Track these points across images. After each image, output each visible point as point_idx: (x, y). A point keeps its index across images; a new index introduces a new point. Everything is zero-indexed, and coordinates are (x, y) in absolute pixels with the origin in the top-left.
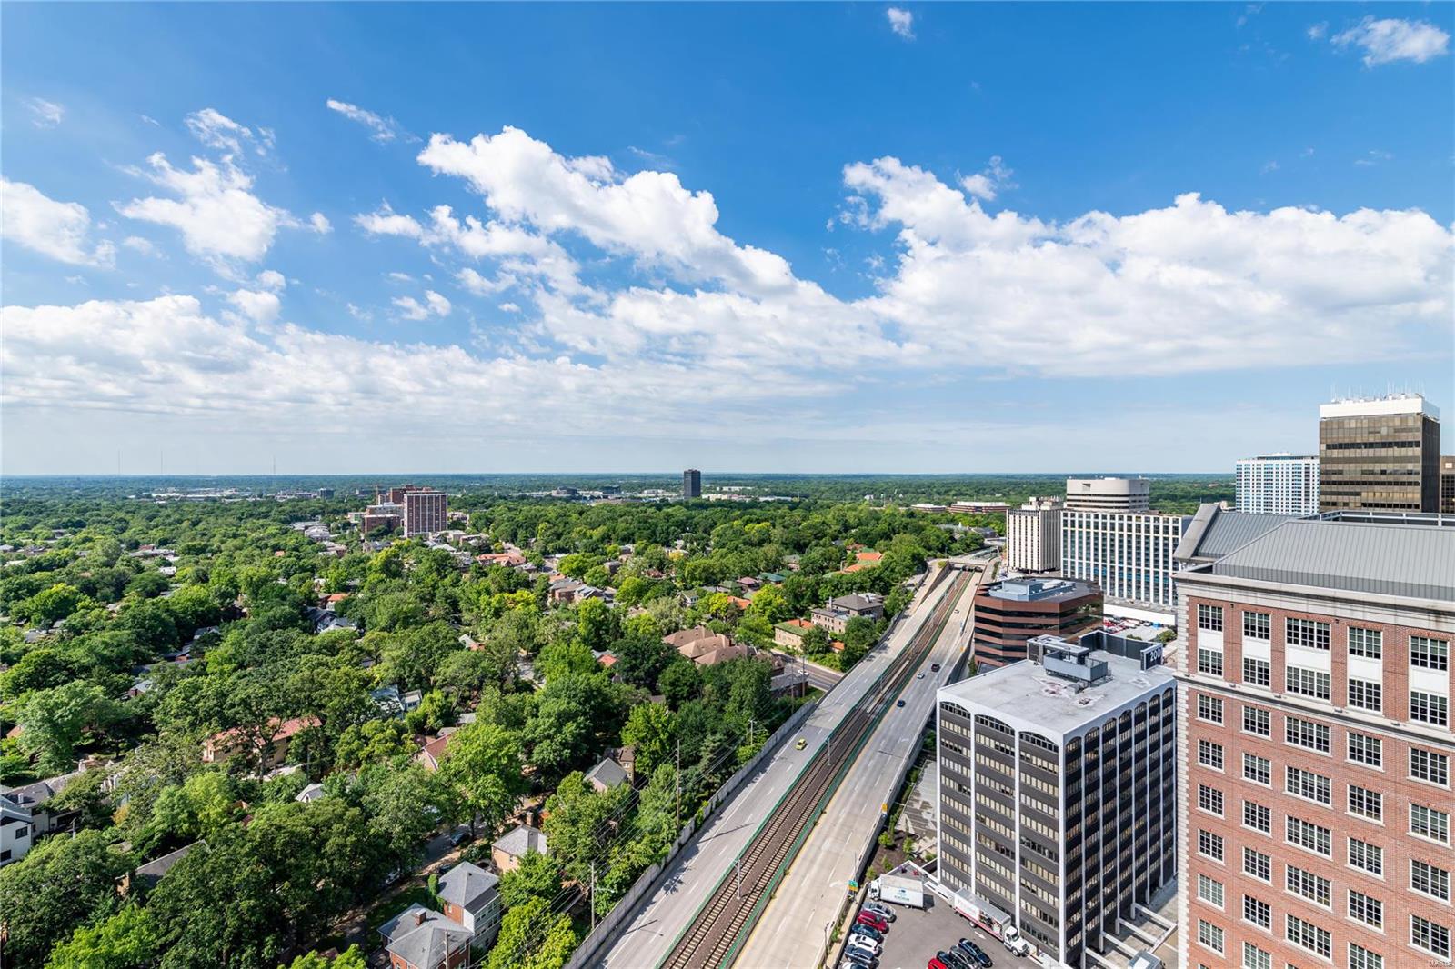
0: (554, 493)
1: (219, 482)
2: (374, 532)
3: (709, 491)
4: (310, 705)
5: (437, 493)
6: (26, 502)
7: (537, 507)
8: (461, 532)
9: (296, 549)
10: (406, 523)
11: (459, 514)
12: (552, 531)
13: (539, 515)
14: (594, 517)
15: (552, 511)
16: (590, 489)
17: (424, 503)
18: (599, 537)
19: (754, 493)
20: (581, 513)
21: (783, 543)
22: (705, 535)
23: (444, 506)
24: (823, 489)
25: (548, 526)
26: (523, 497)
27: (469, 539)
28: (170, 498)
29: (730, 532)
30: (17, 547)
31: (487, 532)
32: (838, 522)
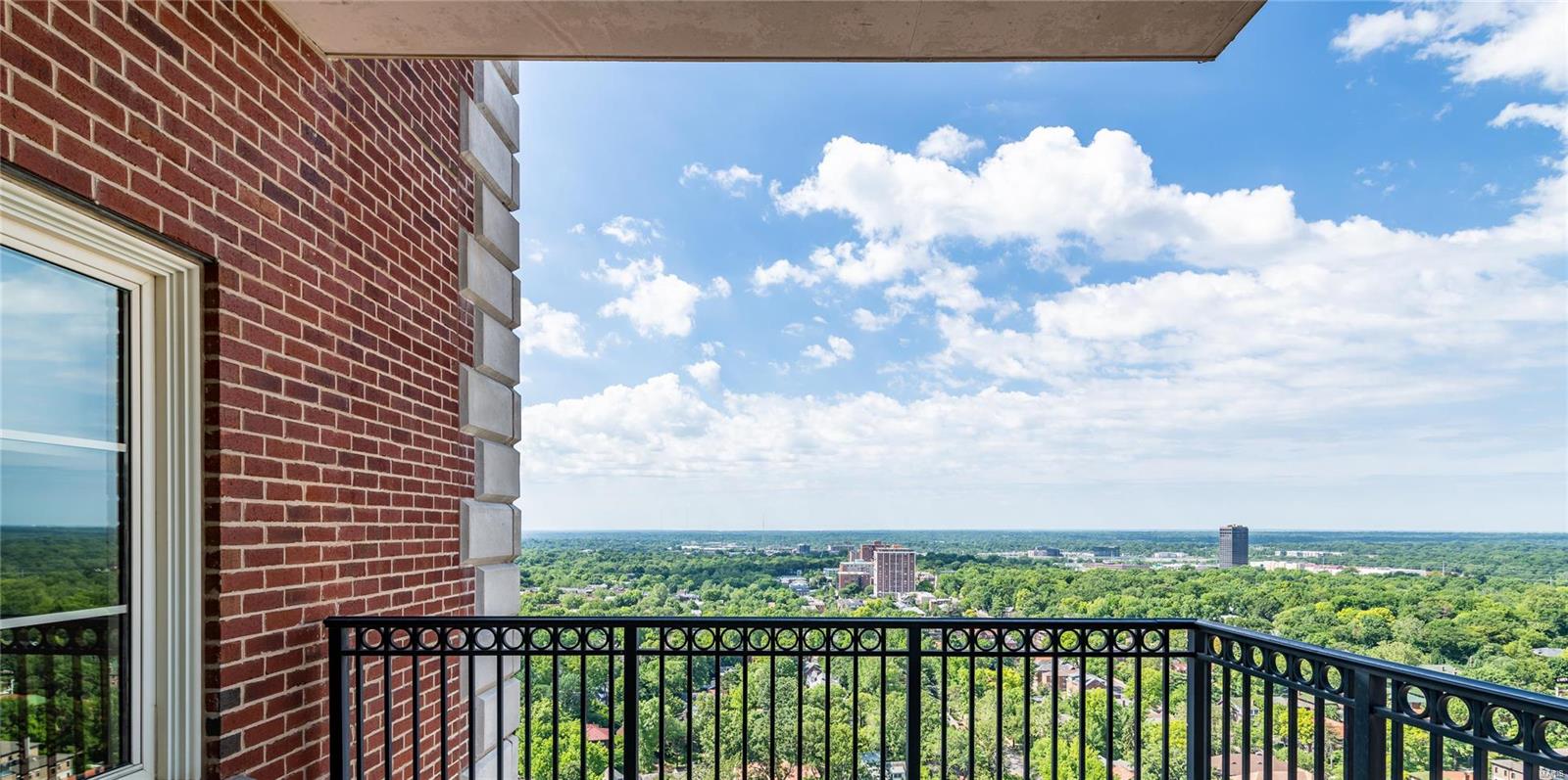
0: (1031, 554)
1: (725, 537)
2: (847, 589)
3: (1261, 556)
4: (813, 754)
5: (905, 550)
6: (612, 551)
7: (1013, 570)
8: (930, 595)
9: (784, 601)
10: (876, 582)
11: (927, 574)
12: (1034, 599)
13: (1016, 579)
14: (1087, 586)
15: (1031, 576)
16: (1077, 549)
17: (893, 561)
18: (1096, 611)
19: (1345, 562)
20: (1069, 580)
21: (1417, 644)
22: (1262, 620)
23: (912, 565)
24: (1496, 557)
25: (1029, 593)
26: (993, 560)
27: (938, 603)
28: (693, 550)
29: (1308, 619)
30: (610, 585)
31: (957, 596)
32: (1544, 617)
